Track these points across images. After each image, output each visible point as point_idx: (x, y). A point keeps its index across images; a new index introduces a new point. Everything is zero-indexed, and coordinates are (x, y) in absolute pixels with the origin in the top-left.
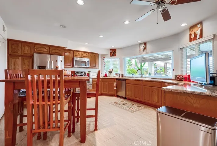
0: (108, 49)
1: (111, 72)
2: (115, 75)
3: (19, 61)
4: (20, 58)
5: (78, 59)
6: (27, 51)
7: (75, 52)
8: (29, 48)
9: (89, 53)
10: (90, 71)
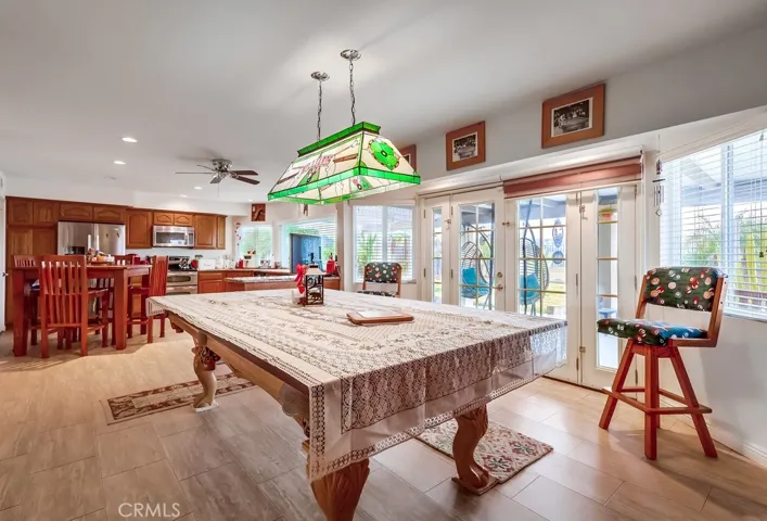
0: (246, 204)
1: (250, 257)
2: (260, 265)
3: (28, 237)
4: (31, 231)
5: (164, 229)
6: (45, 216)
7: (156, 214)
8: (49, 212)
9: (194, 214)
10: (201, 256)
